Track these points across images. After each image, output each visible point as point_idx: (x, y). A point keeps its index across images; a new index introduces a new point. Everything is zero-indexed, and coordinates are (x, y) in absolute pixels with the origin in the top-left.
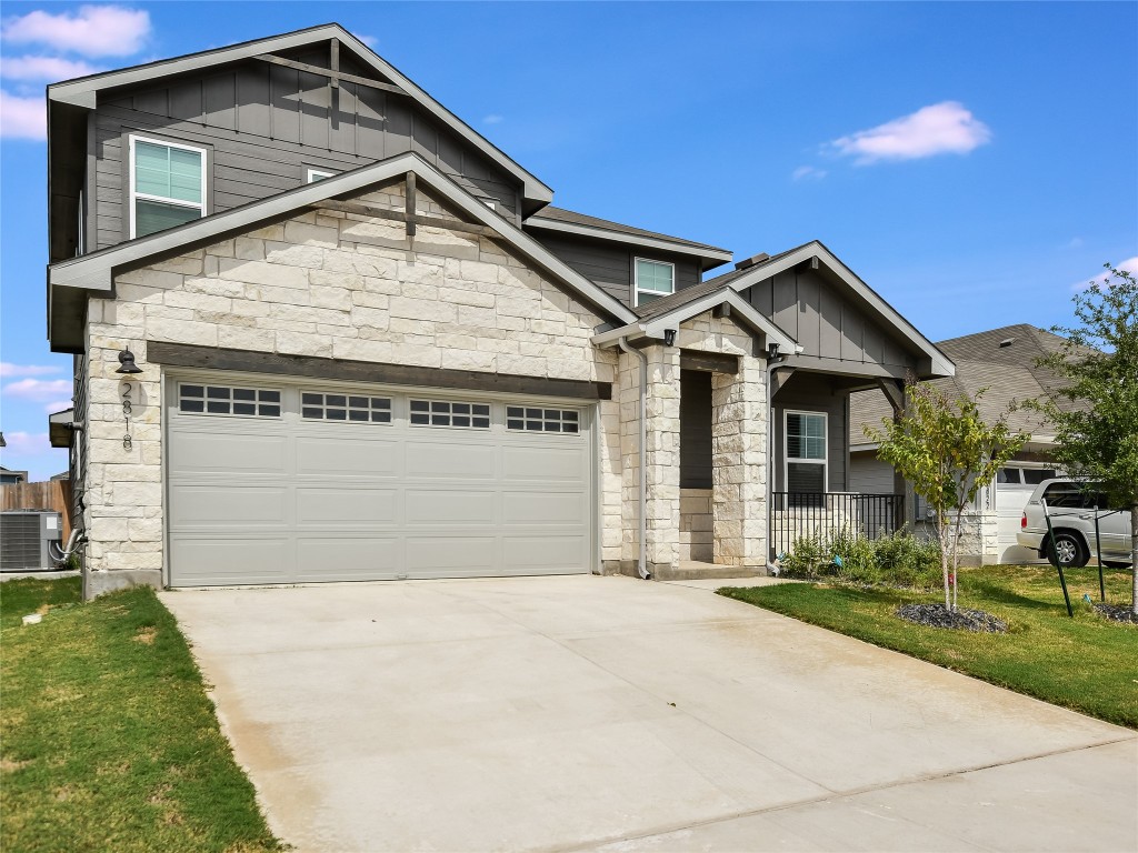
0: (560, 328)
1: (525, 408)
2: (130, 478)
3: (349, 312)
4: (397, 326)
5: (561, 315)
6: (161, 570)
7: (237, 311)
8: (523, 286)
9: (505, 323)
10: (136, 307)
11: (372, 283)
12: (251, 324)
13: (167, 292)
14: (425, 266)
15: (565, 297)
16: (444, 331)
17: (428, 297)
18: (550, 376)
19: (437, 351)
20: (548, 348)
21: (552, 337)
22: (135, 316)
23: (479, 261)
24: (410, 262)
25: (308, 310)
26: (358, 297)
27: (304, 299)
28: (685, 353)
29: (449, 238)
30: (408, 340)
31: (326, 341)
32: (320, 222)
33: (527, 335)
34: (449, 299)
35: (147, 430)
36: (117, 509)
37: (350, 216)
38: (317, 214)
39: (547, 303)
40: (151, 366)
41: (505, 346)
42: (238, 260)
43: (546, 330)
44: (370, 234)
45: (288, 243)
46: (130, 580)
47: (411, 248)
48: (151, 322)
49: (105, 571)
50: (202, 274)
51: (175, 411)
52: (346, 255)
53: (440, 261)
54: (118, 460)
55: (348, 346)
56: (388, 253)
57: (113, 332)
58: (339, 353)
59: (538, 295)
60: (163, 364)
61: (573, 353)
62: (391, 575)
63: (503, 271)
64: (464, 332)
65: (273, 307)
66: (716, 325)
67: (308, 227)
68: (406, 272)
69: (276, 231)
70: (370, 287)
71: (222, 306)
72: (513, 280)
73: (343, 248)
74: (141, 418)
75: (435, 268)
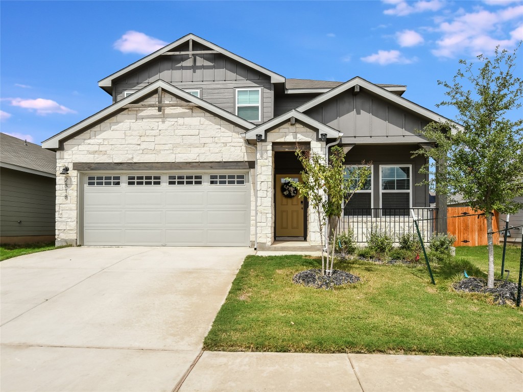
0: (229, 139)
1: (218, 175)
2: (67, 209)
3: (140, 145)
4: (157, 147)
5: (230, 134)
6: (76, 239)
7: (101, 149)
8: (212, 124)
9: (203, 141)
10: (70, 152)
11: (148, 133)
12: (105, 153)
13: (80, 146)
14: (169, 122)
15: (232, 126)
16: (177, 147)
17: (170, 134)
18: (224, 160)
19: (173, 156)
20: (224, 148)
21: (225, 144)
22: (69, 155)
23: (192, 117)
24: (163, 122)
25: (125, 146)
26: (143, 139)
27: (123, 142)
28: (274, 144)
29: (179, 110)
30: (162, 152)
31: (130, 156)
32: (129, 113)
33: (213, 145)
34: (179, 134)
35: (73, 193)
36: (63, 219)
37: (140, 109)
38: (129, 110)
39: (223, 129)
40: (74, 171)
41: (203, 150)
42: (101, 131)
43: (222, 141)
44: (147, 114)
45: (118, 123)
46: (67, 242)
47: (164, 117)
48: (74, 156)
49: (59, 239)
50: (90, 138)
51: (86, 186)
52: (139, 123)
53: (175, 120)
54: (63, 203)
55: (138, 158)
56: (154, 120)
57: (63, 161)
58: (135, 160)
59: (219, 127)
60: (78, 170)
61: (236, 150)
62: (160, 244)
63: (203, 119)
64: (185, 147)
65: (113, 146)
66: (292, 129)
67: (125, 116)
68: (162, 126)
69: (114, 119)
70: (147, 134)
71: (96, 148)
72: (207, 122)
73: (138, 121)
74: (70, 189)
75: (173, 123)
